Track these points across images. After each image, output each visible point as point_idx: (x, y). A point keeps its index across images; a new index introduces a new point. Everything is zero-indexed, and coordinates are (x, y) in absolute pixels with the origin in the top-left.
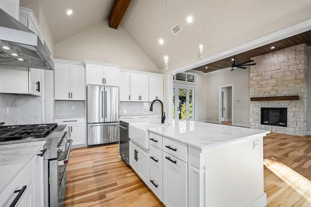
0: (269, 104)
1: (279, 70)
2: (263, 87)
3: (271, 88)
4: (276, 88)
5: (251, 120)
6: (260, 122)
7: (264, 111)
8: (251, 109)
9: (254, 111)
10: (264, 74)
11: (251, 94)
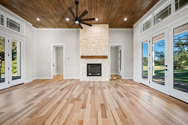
0: (92, 61)
1: (97, 38)
2: (88, 48)
3: (93, 49)
4: (96, 50)
5: (81, 74)
6: (87, 75)
7: (89, 66)
8: (80, 65)
9: (82, 67)
10: (88, 39)
11: (80, 53)
